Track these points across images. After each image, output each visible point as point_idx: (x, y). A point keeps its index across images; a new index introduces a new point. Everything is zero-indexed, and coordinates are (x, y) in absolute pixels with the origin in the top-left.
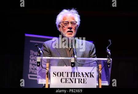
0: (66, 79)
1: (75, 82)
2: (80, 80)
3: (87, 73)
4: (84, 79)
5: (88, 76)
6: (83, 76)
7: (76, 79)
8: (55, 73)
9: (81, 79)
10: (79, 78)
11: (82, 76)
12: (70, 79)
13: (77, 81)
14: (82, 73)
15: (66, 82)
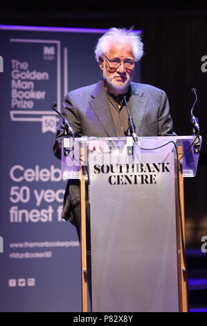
0: (118, 176)
1: (136, 183)
2: (144, 177)
3: (157, 165)
4: (151, 176)
5: (158, 170)
6: (150, 171)
7: (138, 177)
8: (97, 166)
9: (147, 177)
10: (143, 173)
11: (147, 170)
12: (126, 176)
13: (139, 179)
14: (148, 165)
15: (119, 183)
